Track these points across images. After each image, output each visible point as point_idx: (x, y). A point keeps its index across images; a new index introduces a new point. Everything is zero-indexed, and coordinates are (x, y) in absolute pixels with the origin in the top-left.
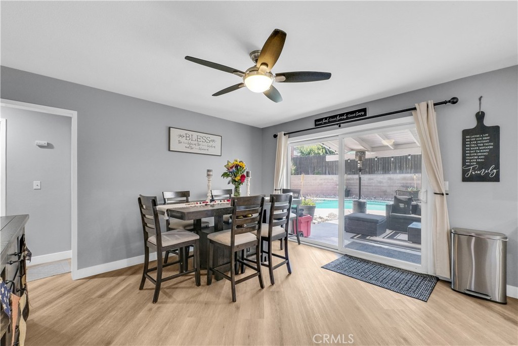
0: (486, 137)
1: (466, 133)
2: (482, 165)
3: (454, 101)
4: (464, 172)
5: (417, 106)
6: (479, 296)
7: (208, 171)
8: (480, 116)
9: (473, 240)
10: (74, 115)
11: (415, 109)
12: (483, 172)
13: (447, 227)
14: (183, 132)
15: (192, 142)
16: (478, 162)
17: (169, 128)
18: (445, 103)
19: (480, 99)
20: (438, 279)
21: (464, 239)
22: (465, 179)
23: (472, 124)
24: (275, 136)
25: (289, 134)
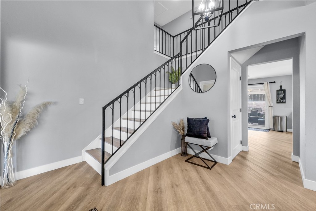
0: (282, 92)
1: (277, 91)
2: (282, 99)
3: (274, 82)
4: (277, 101)
6: (281, 131)
8: (281, 87)
9: (280, 118)
11: (264, 83)
12: (282, 101)
13: (273, 115)
16: (280, 99)
18: (272, 82)
19: (281, 82)
20: (270, 130)
21: (277, 118)
22: (277, 103)
23: (279, 88)
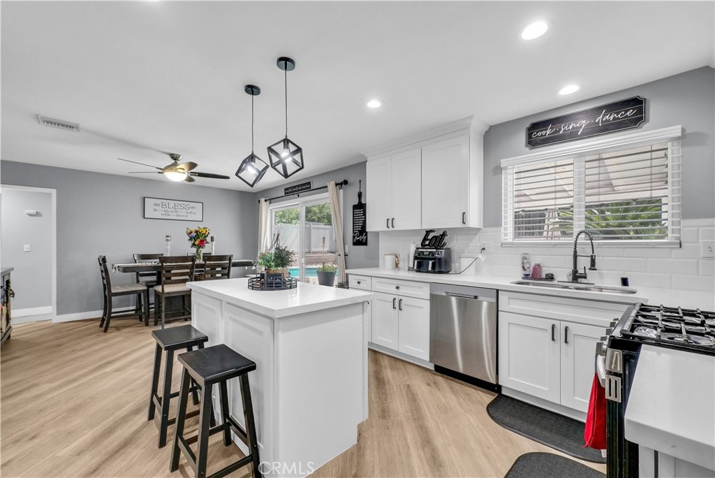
0: (362, 212)
1: (354, 207)
2: (360, 233)
3: (346, 183)
4: (354, 238)
5: (328, 184)
7: (167, 236)
8: (360, 196)
10: (54, 192)
11: (327, 187)
12: (361, 238)
14: (159, 202)
15: (169, 210)
16: (359, 230)
17: (144, 198)
18: (341, 184)
19: (360, 182)
22: (354, 243)
23: (357, 201)
24: (259, 201)
25: (270, 200)
